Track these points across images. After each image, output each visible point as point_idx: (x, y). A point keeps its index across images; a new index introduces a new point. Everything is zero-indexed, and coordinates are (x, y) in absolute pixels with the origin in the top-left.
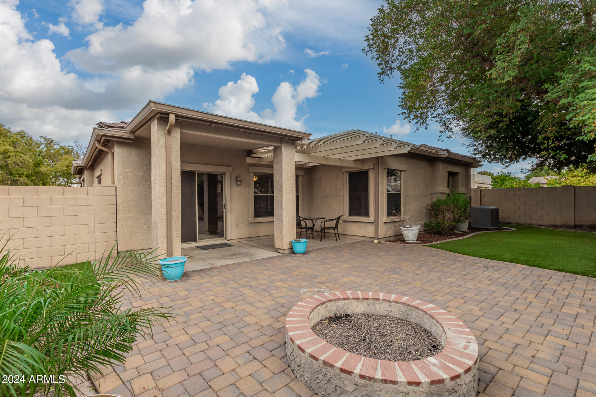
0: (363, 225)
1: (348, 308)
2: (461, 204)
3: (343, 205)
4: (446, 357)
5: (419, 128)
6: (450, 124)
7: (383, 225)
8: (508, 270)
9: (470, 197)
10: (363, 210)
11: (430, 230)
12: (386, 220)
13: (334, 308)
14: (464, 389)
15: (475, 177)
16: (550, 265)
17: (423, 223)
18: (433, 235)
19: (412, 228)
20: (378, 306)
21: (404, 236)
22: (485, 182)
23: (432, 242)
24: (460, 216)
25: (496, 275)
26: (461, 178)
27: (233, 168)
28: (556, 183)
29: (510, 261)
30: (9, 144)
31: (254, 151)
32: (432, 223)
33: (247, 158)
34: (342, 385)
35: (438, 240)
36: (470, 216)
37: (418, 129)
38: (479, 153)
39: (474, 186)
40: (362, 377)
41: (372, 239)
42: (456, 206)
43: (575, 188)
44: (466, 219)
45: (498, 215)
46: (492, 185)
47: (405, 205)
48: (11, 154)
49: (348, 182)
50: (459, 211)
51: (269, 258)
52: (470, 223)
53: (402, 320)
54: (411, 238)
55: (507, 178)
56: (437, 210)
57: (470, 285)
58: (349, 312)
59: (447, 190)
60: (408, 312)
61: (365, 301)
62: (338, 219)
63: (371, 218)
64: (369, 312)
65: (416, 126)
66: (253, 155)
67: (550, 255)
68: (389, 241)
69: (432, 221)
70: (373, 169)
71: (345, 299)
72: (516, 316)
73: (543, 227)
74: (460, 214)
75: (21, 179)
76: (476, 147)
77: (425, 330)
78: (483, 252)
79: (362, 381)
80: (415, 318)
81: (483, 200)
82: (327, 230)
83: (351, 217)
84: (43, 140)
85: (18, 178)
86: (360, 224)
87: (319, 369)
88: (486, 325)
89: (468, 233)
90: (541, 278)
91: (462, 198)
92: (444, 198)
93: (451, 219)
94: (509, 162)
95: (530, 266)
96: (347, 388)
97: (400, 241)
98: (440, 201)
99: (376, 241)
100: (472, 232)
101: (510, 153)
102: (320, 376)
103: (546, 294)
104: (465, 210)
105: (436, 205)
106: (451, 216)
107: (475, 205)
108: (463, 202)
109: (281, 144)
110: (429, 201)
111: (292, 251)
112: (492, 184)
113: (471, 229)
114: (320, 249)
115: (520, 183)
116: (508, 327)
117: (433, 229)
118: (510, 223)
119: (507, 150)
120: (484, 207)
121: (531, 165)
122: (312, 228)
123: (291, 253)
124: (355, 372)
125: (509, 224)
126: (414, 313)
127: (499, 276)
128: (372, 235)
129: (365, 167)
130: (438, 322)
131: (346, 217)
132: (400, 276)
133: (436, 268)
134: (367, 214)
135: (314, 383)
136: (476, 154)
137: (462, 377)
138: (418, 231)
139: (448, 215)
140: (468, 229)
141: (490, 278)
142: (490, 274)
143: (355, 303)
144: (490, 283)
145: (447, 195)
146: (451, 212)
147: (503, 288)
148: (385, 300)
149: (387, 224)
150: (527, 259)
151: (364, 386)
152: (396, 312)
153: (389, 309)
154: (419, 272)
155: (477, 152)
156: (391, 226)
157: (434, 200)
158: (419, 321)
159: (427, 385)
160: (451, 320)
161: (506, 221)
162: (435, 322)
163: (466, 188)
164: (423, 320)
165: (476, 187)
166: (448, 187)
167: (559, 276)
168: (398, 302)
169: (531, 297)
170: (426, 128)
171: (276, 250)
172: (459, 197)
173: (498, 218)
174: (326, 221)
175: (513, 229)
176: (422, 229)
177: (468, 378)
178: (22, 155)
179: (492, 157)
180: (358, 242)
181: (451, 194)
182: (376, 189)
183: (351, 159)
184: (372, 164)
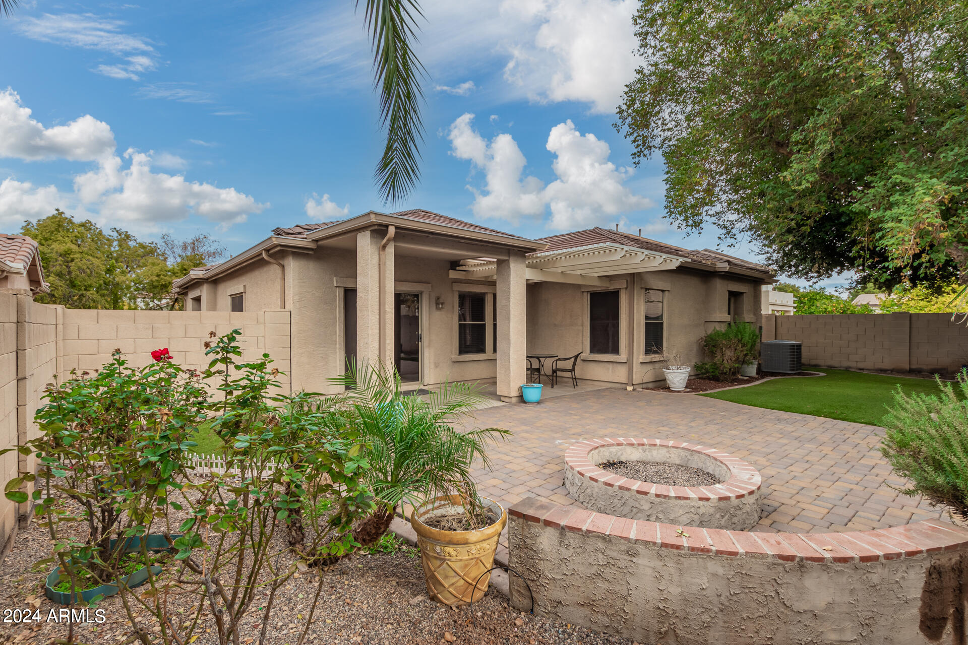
0: (610, 366)
1: (622, 455)
2: (747, 338)
3: (581, 338)
4: (731, 485)
5: (690, 232)
6: (732, 228)
7: (639, 366)
8: (805, 423)
9: (761, 328)
10: (610, 344)
11: (702, 374)
12: (643, 359)
13: (607, 454)
14: (747, 508)
15: (768, 296)
16: (860, 418)
17: (693, 363)
18: (707, 381)
19: (679, 371)
20: (655, 453)
21: (668, 382)
22: (784, 303)
23: (706, 390)
24: (746, 355)
25: (790, 428)
26: (747, 301)
27: (432, 286)
28: (893, 305)
29: (809, 413)
30: (72, 241)
31: (461, 263)
32: (706, 364)
33: (450, 271)
34: (638, 505)
35: (715, 388)
36: (760, 356)
37: (688, 235)
38: (773, 264)
39: (766, 310)
40: (657, 496)
41: (624, 386)
42: (740, 341)
43: (911, 315)
44: (754, 358)
45: (801, 354)
46: (794, 308)
47: (668, 339)
48: (75, 256)
49: (589, 307)
50: (744, 348)
51: (494, 407)
52: (759, 365)
53: (682, 466)
54: (677, 384)
55: (818, 297)
56: (714, 346)
57: (758, 438)
58: (623, 459)
59: (728, 318)
60: (689, 457)
61: (640, 447)
62: (576, 357)
63: (623, 356)
64: (644, 459)
65: (686, 231)
66: (461, 268)
67: (863, 407)
68: (647, 389)
69: (706, 362)
70: (626, 288)
71: (618, 445)
72: (807, 466)
73: (865, 372)
74: (745, 353)
75: (88, 293)
76: (769, 255)
77: (708, 473)
78: (775, 403)
79: (658, 499)
80: (696, 462)
81: (780, 330)
82: (559, 373)
83: (593, 355)
84: (115, 234)
85: (84, 292)
86: (606, 364)
87: (614, 494)
88: (773, 473)
89: (757, 379)
90: (844, 432)
91: (749, 329)
92: (723, 328)
93: (733, 359)
94: (817, 277)
95: (834, 418)
96: (644, 507)
97: (663, 389)
98: (717, 334)
99: (630, 388)
100: (762, 378)
101: (817, 265)
102: (616, 501)
103: (845, 447)
104: (753, 346)
105: (712, 339)
106: (732, 354)
107: (768, 338)
108: (750, 335)
109: (509, 257)
110: (701, 333)
111: (522, 399)
112: (795, 305)
113: (761, 373)
114: (557, 398)
115: (839, 304)
116: (796, 474)
117: (708, 372)
118: (819, 366)
119: (813, 261)
120: (781, 342)
121: (850, 281)
122: (538, 370)
123: (520, 402)
124: (651, 492)
125: (816, 367)
126: (696, 458)
127: (793, 430)
128: (624, 380)
129: (614, 286)
130: (722, 463)
131: (586, 355)
132: (671, 428)
133: (714, 420)
134: (616, 350)
135: (608, 508)
136: (770, 265)
137: (746, 497)
138: (687, 375)
139: (729, 353)
140: (757, 373)
141: (781, 431)
142: (781, 427)
143: (629, 449)
144: (781, 436)
145: (726, 324)
146: (733, 349)
147: (796, 441)
148: (663, 446)
149: (644, 366)
150: (832, 411)
151: (660, 504)
152: (675, 458)
153: (668, 455)
154: (693, 424)
155: (770, 262)
156: (650, 367)
157: (709, 332)
158: (700, 465)
159: (715, 501)
160: (735, 461)
161: (813, 362)
162: (719, 463)
163: (755, 314)
164: (705, 464)
165: (770, 312)
166: (729, 314)
167: (867, 430)
168: (677, 448)
169: (826, 449)
170: (700, 233)
171: (499, 398)
172: (745, 328)
173: (800, 357)
174: (559, 360)
175: (822, 374)
176: (692, 373)
177: (751, 500)
178: (90, 258)
179: (793, 269)
180: (604, 390)
181: (732, 324)
182: (630, 317)
183: (596, 275)
184: (625, 281)
